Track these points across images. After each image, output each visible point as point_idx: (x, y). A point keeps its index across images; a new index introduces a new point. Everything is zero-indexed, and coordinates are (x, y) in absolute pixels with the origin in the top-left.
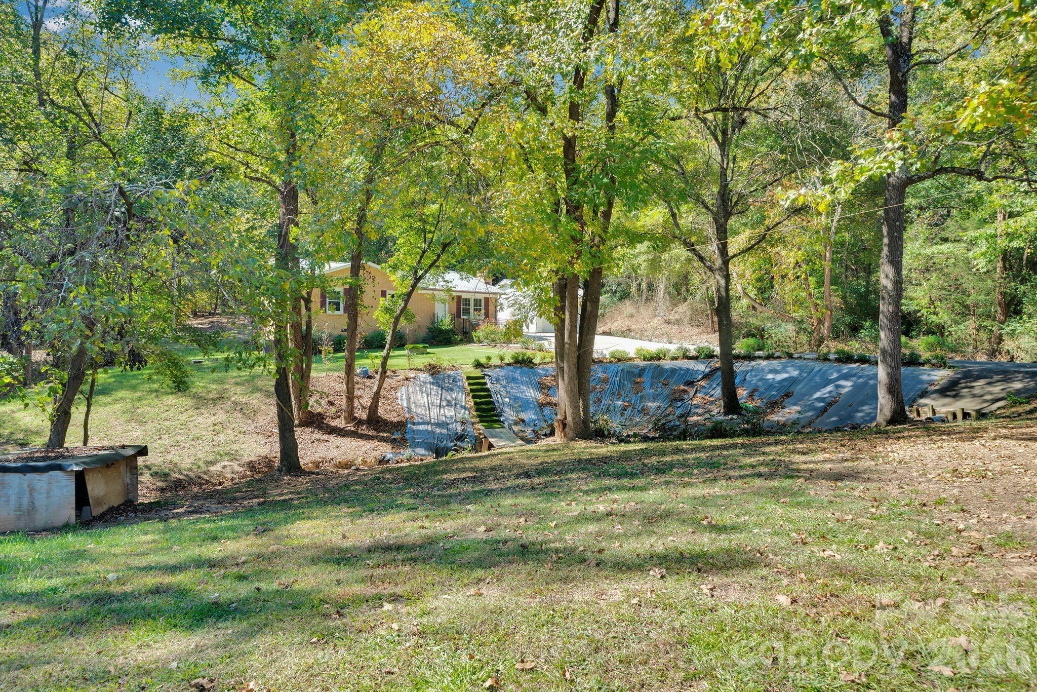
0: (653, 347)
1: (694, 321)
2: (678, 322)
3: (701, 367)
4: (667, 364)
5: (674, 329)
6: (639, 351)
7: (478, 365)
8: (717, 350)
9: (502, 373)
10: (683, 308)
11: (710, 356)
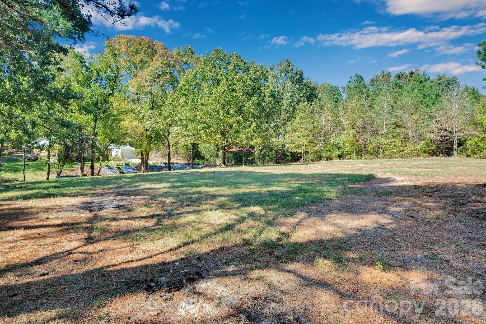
0: (155, 162)
1: (161, 156)
2: (158, 157)
3: (165, 165)
4: (158, 165)
5: (157, 158)
6: (152, 163)
7: (117, 165)
8: (168, 163)
9: (124, 166)
10: (159, 154)
11: (166, 164)
